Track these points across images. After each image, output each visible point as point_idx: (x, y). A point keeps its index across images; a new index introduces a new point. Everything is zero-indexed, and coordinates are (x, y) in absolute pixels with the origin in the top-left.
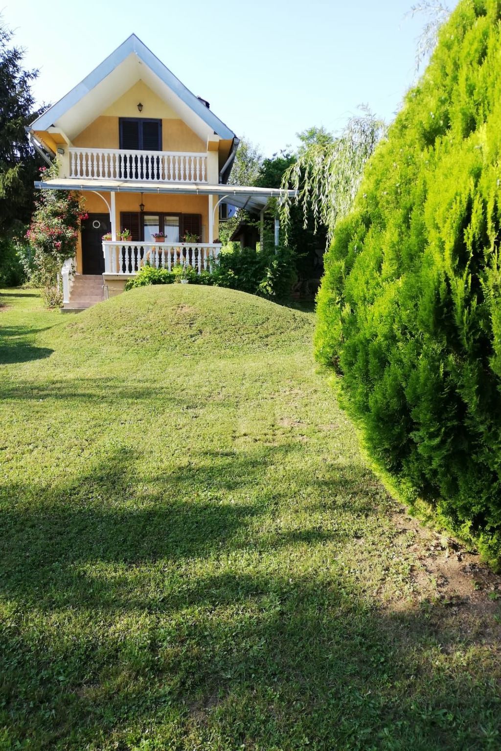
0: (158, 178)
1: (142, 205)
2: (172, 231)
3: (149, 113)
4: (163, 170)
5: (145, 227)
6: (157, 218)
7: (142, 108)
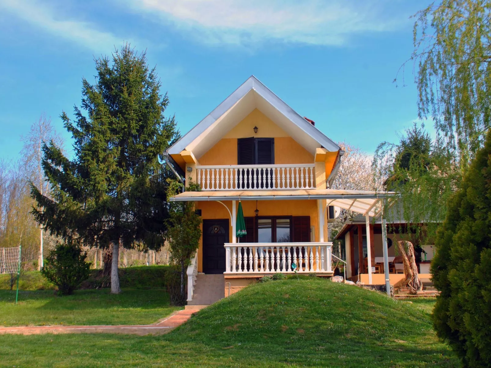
0: (272, 186)
1: (257, 211)
2: (283, 232)
3: (262, 134)
4: (276, 179)
5: (259, 230)
6: (270, 221)
7: (257, 131)
